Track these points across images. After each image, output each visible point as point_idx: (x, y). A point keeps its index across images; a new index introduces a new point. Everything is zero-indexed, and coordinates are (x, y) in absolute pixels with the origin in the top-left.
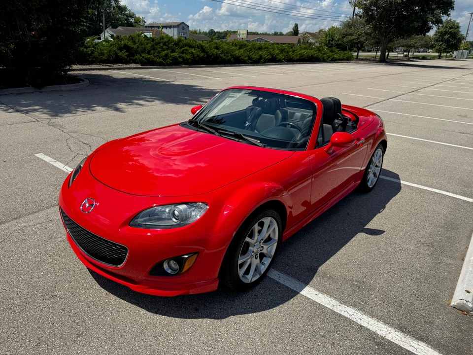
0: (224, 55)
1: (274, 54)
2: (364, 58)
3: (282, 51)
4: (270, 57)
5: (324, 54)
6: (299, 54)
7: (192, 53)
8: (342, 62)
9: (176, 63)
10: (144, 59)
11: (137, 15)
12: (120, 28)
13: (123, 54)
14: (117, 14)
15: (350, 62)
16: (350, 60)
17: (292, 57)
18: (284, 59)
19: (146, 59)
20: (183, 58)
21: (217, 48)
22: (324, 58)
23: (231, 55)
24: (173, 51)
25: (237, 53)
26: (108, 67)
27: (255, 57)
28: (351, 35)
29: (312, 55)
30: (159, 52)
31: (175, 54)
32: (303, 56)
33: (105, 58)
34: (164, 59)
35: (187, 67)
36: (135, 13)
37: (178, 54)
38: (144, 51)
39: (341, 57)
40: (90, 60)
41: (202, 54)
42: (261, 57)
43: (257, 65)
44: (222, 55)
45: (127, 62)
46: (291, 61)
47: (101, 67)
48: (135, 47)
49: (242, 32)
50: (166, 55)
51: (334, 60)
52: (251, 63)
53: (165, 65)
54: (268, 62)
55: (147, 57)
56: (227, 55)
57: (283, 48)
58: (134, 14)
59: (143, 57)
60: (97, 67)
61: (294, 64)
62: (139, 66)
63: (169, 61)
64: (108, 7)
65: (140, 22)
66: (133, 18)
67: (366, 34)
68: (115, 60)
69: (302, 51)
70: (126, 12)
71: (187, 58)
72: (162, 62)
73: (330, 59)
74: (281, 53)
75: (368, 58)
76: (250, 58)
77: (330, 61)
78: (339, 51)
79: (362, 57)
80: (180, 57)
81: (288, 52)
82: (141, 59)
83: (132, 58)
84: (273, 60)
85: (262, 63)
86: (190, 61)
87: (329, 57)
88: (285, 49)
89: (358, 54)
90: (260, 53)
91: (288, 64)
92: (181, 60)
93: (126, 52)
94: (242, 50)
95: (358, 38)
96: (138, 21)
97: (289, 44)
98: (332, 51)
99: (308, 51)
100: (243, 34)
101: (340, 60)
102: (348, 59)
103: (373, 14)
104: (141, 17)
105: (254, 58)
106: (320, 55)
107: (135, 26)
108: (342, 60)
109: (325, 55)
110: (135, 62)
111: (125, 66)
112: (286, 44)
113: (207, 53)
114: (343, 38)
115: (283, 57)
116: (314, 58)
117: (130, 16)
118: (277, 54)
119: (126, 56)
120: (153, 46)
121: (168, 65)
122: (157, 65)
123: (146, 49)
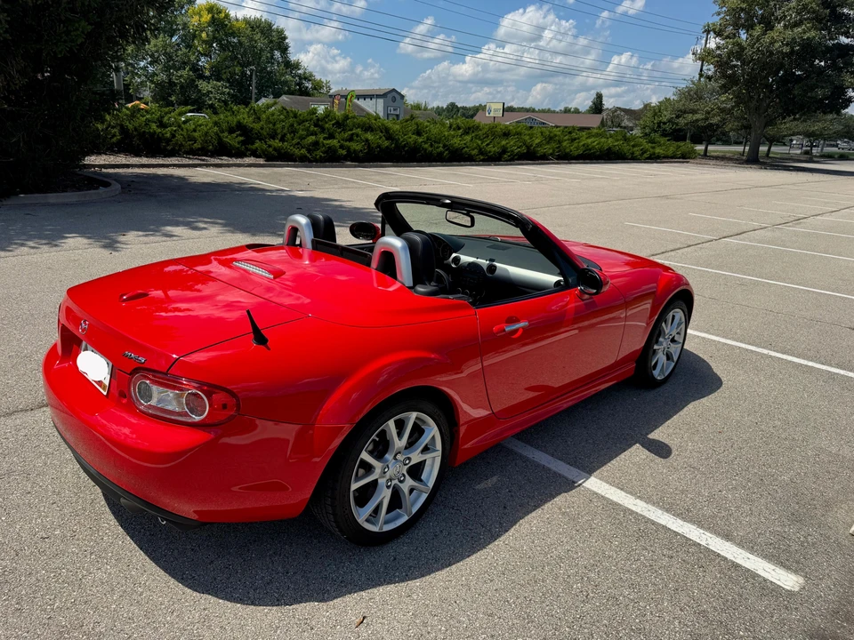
0: (431, 145)
1: (531, 145)
2: (721, 154)
3: (550, 139)
4: (524, 149)
5: (633, 146)
6: (584, 145)
7: (367, 140)
8: (671, 162)
9: (332, 158)
10: (271, 149)
11: (318, 77)
12: (284, 98)
13: (233, 140)
14: (283, 75)
15: (688, 162)
16: (689, 158)
17: (568, 150)
18: (551, 154)
19: (275, 149)
20: (348, 149)
21: (419, 133)
22: (633, 153)
23: (444, 146)
24: (331, 136)
25: (457, 142)
26: (200, 162)
27: (493, 149)
28: (694, 112)
29: (610, 148)
30: (302, 138)
31: (334, 142)
32: (590, 150)
33: (197, 146)
34: (309, 151)
35: (355, 167)
36: (314, 74)
37: (339, 142)
38: (273, 137)
39: (670, 153)
40: (169, 148)
41: (386, 143)
42: (504, 151)
43: (495, 165)
44: (426, 146)
45: (241, 155)
46: (565, 157)
47: (186, 161)
48: (257, 126)
49: (494, 106)
50: (316, 144)
51: (654, 158)
52: (483, 160)
53: (310, 161)
54: (518, 159)
55: (276, 145)
56: (436, 145)
57: (552, 135)
58: (311, 75)
59: (270, 146)
60: (177, 162)
61: (571, 163)
62: (261, 161)
63: (319, 153)
64: (268, 62)
65: (321, 88)
66: (310, 80)
67: (722, 110)
68: (217, 149)
69: (589, 141)
70: (299, 72)
71: (355, 150)
72: (306, 156)
73: (645, 155)
74: (548, 143)
75: (728, 155)
76: (481, 152)
77: (647, 158)
78: (668, 140)
79: (716, 154)
80: (342, 147)
81: (560, 142)
82: (266, 150)
83: (250, 146)
84: (530, 156)
85: (507, 161)
86: (361, 154)
87: (644, 152)
88: (556, 135)
89: (706, 148)
90: (504, 143)
91: (558, 163)
92: (344, 152)
93: (240, 135)
94: (468, 138)
95: (707, 119)
96: (318, 86)
97: (566, 127)
98: (652, 141)
99: (603, 140)
100: (496, 110)
101: (666, 157)
102: (685, 157)
103: (734, 73)
104: (324, 80)
105: (490, 152)
106: (626, 148)
107: (313, 95)
108: (672, 158)
109: (636, 149)
110: (255, 154)
111: (239, 161)
112: (559, 127)
113: (397, 140)
114: (678, 117)
115: (551, 151)
116: (614, 153)
117: (305, 79)
118: (539, 145)
119: (238, 143)
120: (292, 125)
121: (316, 161)
122: (295, 161)
123: (279, 131)
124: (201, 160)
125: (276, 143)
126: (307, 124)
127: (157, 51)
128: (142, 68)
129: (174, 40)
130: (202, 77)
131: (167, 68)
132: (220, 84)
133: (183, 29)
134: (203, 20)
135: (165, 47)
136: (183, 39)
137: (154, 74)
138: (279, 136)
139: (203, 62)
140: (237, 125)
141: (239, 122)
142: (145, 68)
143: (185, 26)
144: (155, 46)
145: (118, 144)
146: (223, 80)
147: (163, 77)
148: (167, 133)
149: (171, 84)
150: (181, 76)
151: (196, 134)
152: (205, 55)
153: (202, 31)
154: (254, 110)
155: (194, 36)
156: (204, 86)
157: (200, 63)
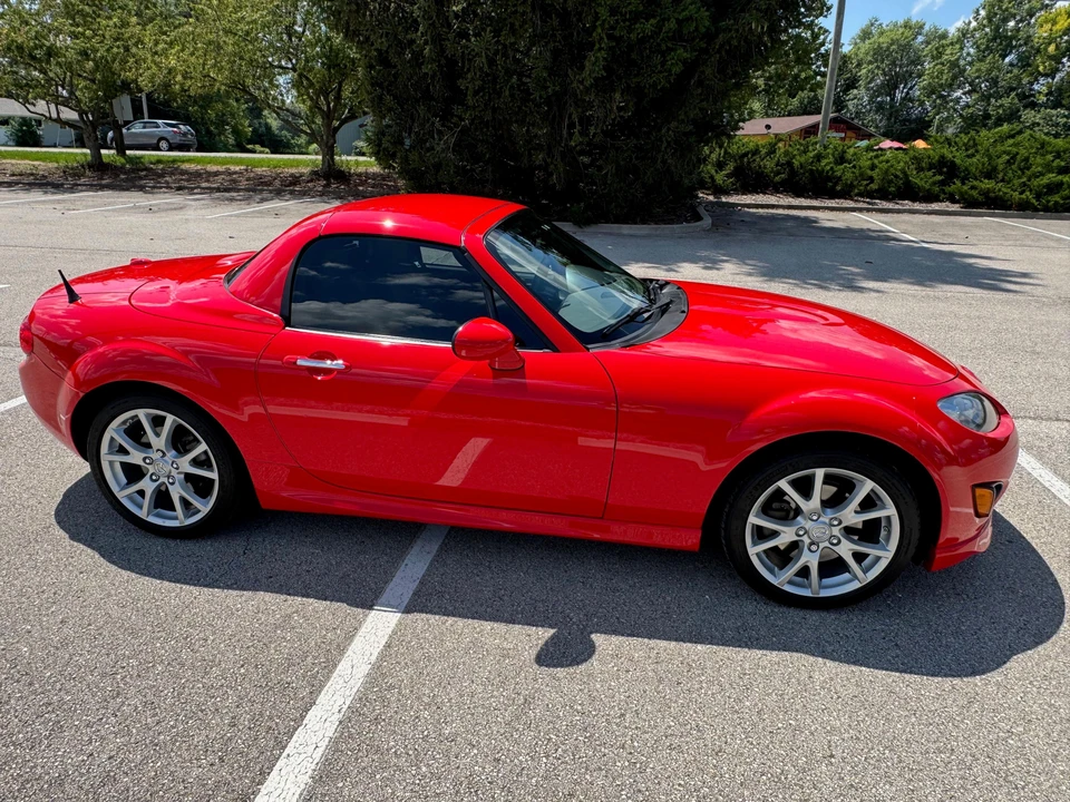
10: (974, 192)
13: (923, 180)
19: (981, 192)
26: (865, 206)
33: (874, 186)
34: (1038, 196)
38: (989, 175)
40: (838, 188)
45: (929, 199)
47: (850, 204)
48: (968, 163)
53: (1036, 210)
55: (983, 186)
59: (973, 188)
62: (956, 207)
68: (899, 190)
72: (1029, 203)
82: (966, 192)
83: (947, 189)
93: (939, 174)
110: (950, 198)
111: (917, 206)
119: (934, 183)
120: (1027, 159)
121: (1046, 209)
122: (1009, 208)
123: (1001, 167)
124: (868, 203)
125: (987, 184)
126: (1050, 157)
127: (978, 77)
128: (951, 101)
129: (1007, 60)
130: (1033, 105)
131: (986, 98)
132: (1054, 112)
133: (1026, 44)
134: (1058, 27)
135: (989, 71)
136: (1020, 58)
137: (968, 106)
138: (1000, 176)
139: (1041, 86)
140: (939, 161)
141: (943, 157)
142: (957, 100)
143: (1028, 39)
144: (978, 70)
145: (783, 183)
146: (1062, 106)
147: (978, 109)
148: (839, 170)
149: (987, 116)
150: (1001, 106)
151: (874, 174)
152: (1046, 75)
153: (1050, 44)
154: (974, 140)
155: (1038, 51)
156: (1029, 116)
157: (1036, 87)
